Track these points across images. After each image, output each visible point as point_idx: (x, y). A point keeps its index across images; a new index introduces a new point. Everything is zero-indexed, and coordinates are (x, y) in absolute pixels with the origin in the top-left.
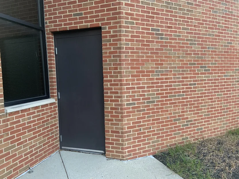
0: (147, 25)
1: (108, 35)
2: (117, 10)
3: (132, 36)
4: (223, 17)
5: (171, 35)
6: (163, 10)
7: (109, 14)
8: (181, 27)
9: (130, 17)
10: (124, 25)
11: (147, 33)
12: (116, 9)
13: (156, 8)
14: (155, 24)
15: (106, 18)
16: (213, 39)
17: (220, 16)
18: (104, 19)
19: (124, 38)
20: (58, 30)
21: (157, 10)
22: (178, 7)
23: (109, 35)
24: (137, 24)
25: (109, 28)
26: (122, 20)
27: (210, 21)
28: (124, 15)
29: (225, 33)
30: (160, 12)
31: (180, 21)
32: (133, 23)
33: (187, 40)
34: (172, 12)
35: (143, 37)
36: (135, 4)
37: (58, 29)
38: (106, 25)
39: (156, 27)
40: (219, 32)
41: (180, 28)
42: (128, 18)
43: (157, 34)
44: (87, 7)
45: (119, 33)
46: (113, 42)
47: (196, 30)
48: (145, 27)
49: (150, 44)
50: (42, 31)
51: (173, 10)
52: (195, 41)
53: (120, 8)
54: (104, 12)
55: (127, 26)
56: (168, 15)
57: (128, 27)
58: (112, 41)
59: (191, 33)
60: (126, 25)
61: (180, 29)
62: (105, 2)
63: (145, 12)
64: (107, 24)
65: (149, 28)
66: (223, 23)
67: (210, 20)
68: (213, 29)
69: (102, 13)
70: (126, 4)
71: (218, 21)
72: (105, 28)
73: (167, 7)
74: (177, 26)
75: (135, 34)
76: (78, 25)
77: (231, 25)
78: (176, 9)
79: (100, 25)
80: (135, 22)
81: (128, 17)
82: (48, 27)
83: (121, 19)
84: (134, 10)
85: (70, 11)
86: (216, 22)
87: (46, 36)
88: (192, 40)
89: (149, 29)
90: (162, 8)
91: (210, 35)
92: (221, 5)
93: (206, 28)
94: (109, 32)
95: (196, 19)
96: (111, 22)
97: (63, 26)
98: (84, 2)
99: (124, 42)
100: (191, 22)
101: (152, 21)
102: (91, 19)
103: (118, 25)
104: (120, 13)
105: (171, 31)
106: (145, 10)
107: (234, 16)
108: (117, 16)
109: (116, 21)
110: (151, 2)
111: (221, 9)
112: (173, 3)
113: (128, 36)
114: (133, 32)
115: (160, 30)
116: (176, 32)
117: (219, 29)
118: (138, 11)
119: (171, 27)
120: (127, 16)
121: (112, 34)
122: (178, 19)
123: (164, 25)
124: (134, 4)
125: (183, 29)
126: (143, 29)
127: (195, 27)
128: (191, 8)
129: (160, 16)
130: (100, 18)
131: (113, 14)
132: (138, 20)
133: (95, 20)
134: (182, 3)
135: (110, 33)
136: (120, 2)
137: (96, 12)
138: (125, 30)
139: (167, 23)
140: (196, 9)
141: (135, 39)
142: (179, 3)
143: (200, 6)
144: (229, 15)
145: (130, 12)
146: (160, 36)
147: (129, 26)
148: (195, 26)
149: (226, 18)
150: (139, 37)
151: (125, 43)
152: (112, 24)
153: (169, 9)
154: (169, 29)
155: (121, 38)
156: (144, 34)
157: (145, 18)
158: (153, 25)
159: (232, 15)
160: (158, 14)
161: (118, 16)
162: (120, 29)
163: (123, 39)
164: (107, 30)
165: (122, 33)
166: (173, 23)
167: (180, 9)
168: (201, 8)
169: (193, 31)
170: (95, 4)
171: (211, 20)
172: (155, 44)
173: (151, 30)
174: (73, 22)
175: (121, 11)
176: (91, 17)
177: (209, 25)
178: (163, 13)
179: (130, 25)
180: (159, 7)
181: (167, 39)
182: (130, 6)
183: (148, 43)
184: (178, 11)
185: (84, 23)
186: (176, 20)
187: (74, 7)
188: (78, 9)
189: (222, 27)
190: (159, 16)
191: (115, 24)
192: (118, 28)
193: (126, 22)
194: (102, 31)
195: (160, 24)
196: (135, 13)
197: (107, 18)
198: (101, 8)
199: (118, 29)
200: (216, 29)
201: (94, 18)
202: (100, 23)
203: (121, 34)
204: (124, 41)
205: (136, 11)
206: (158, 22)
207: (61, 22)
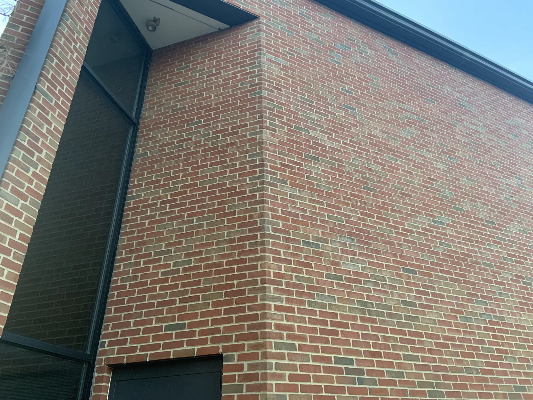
0: (324, 350)
1: (237, 373)
2: (258, 320)
3: (291, 378)
4: (486, 329)
5: (381, 373)
6: (354, 318)
7: (241, 328)
8: (401, 353)
9: (285, 333)
10: (273, 351)
11: (326, 369)
12: (255, 317)
13: (339, 313)
14: (342, 347)
15: (234, 334)
16: (479, 380)
17: (479, 328)
18: (229, 339)
19: (274, 383)
20: (125, 361)
21: (343, 317)
22: (385, 311)
23: (239, 375)
24: (301, 348)
25: (240, 358)
26: (268, 340)
27: (460, 340)
28: (273, 330)
29: (502, 365)
30: (350, 322)
31: (395, 339)
32: (293, 347)
33: (421, 384)
34: (374, 321)
35: (317, 379)
36: (296, 307)
37: (125, 358)
38: (232, 352)
39: (344, 355)
40: (488, 364)
41: (398, 357)
42: (281, 337)
43: (348, 371)
44: (196, 311)
45: (263, 371)
46: (247, 391)
47: (434, 360)
48: (321, 354)
49: (336, 395)
50: (89, 363)
51: (375, 317)
52: (438, 385)
53: (264, 316)
54: (230, 323)
55: (280, 353)
56: (366, 328)
57: (282, 357)
58: (244, 390)
59: (427, 368)
60: (279, 351)
61: (398, 359)
62: (234, 303)
63: (317, 322)
64: (235, 348)
65: (330, 358)
66: (490, 343)
67: (460, 336)
68: (471, 356)
69: (227, 325)
70: (277, 308)
71: (478, 338)
72: (231, 358)
73: (363, 311)
74: (391, 351)
75: (299, 372)
76: (172, 350)
77: (510, 345)
78: (382, 315)
79: (221, 351)
80: (297, 343)
81: (283, 335)
82: (104, 353)
83: (266, 338)
84: (294, 319)
85: (158, 321)
86: (476, 341)
87: (96, 374)
88: (431, 385)
89: (329, 360)
90: (351, 313)
91: (468, 370)
92: (475, 305)
93: (456, 354)
94: (241, 368)
95: (429, 336)
96: (244, 344)
97: (138, 353)
98: (192, 302)
99: (274, 393)
100: (420, 342)
101: (334, 341)
102: (201, 337)
103: (260, 352)
104: (263, 326)
105: (380, 364)
106: (318, 317)
107: (511, 325)
108: (257, 333)
109: (256, 342)
110: (327, 303)
111: (478, 312)
112: (374, 302)
113: (282, 377)
114: (294, 367)
115: (355, 360)
116: (391, 365)
117: (486, 357)
118: (303, 320)
119: (378, 355)
120: (279, 332)
121: (246, 371)
122: (389, 335)
123: (362, 349)
124: (293, 306)
125: (406, 357)
126: (315, 359)
127: (431, 354)
128: (413, 311)
129: (350, 330)
130: (221, 335)
131: (250, 327)
132: (304, 338)
133: (209, 340)
134: (391, 302)
135: (242, 370)
136: (265, 304)
137: (214, 322)
138: (276, 363)
139: (367, 345)
140: (424, 313)
141: (299, 383)
142: (385, 302)
143: (431, 307)
144: (497, 324)
145: (285, 322)
146: (356, 377)
147: (284, 354)
148: (430, 351)
149: (493, 330)
150: (307, 378)
151: (277, 395)
152: (246, 349)
153: (367, 316)
154: (375, 359)
155: (266, 383)
156: (320, 372)
157: (319, 335)
158: (338, 351)
159: (504, 324)
160: (346, 325)
161: (261, 333)
162: (264, 361)
163: (272, 385)
164: (236, 362)
165: (268, 371)
166: (380, 344)
167: (390, 315)
168: (434, 311)
169: (430, 362)
170: (212, 307)
171: (463, 336)
172: (347, 395)
173: (333, 362)
174: (162, 342)
175: (267, 321)
176: (202, 333)
177: (461, 347)
178: (355, 323)
179: (286, 352)
180: (346, 312)
181: (374, 382)
182: (285, 312)
183: (330, 395)
184: (386, 319)
185: (185, 346)
186: (386, 338)
187: (169, 311)
188: (177, 315)
189: (492, 350)
190: (347, 330)
191: (254, 350)
192: (260, 359)
193: (277, 346)
194: (224, 363)
195: (352, 347)
196: (296, 324)
197: (236, 335)
198: (224, 315)
199: (260, 361)
200: (479, 356)
201: (209, 335)
202: (220, 345)
203: (266, 373)
204: (272, 391)
205: (298, 320)
206: (347, 343)
207: (135, 343)
